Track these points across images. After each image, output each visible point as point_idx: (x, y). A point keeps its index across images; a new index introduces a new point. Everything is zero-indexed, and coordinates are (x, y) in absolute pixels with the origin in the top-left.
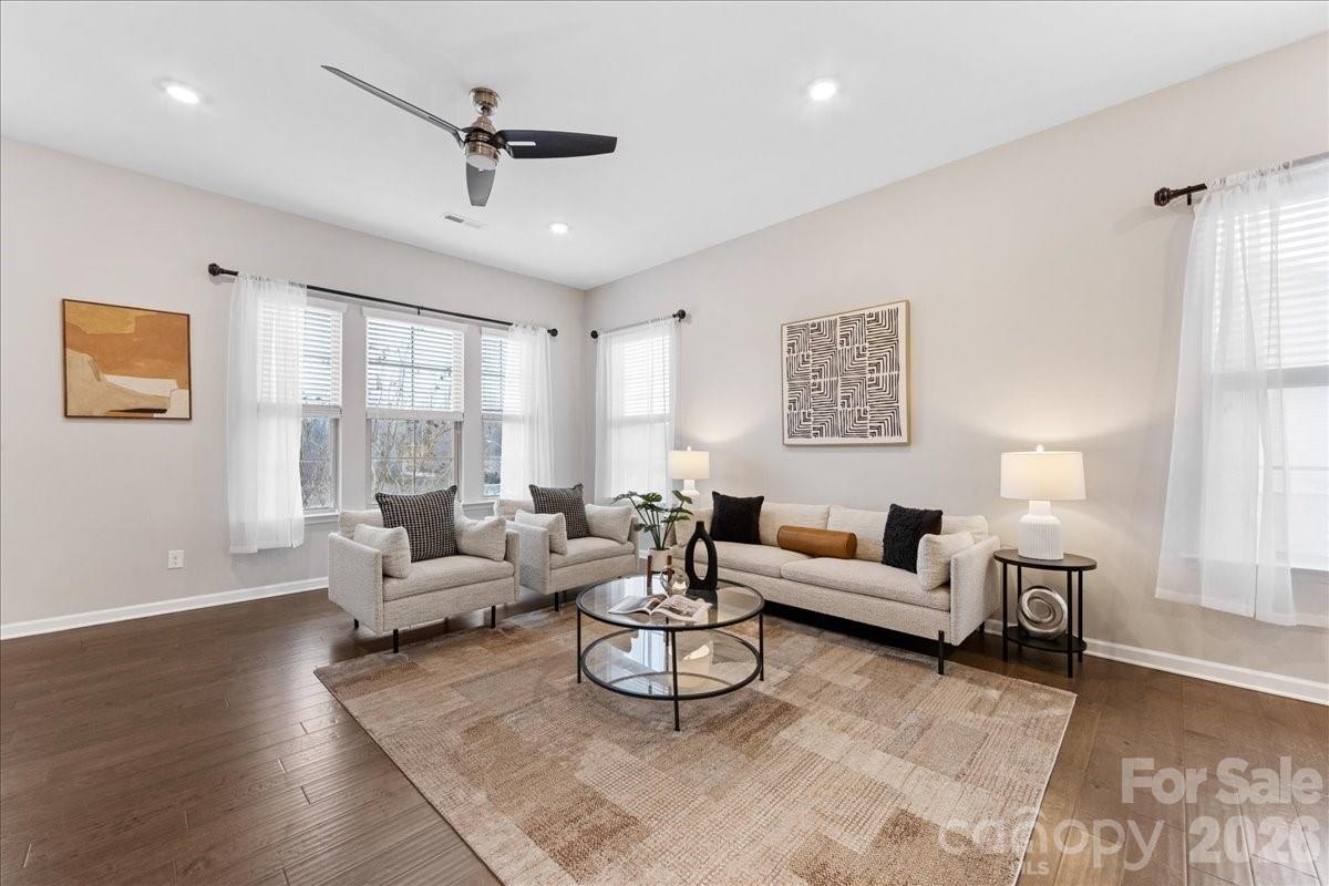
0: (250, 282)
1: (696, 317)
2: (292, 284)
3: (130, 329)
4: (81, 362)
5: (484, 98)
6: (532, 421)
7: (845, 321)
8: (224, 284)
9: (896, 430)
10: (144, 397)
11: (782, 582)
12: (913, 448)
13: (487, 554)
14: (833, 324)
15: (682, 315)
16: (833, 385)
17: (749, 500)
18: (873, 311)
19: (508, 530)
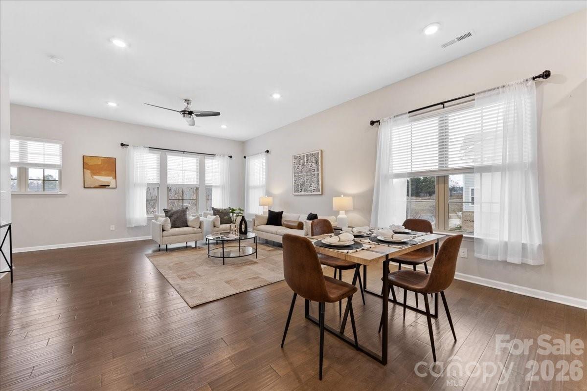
0: (132, 147)
1: (272, 152)
2: (144, 147)
3: (100, 163)
4: (88, 172)
5: (188, 102)
6: (223, 187)
7: (307, 155)
8: (125, 148)
9: (319, 191)
10: (104, 182)
11: (277, 236)
12: (323, 196)
13: (194, 226)
14: (304, 156)
15: (268, 151)
16: (304, 175)
17: (279, 212)
18: (313, 153)
19: (201, 220)
